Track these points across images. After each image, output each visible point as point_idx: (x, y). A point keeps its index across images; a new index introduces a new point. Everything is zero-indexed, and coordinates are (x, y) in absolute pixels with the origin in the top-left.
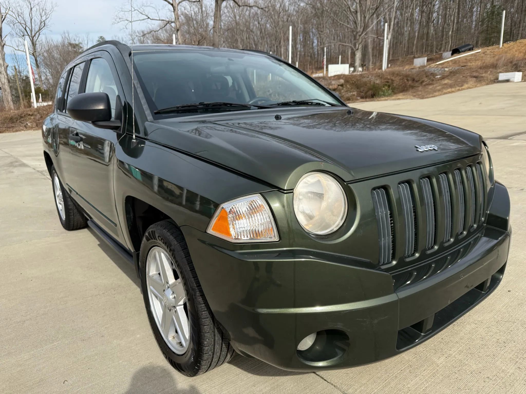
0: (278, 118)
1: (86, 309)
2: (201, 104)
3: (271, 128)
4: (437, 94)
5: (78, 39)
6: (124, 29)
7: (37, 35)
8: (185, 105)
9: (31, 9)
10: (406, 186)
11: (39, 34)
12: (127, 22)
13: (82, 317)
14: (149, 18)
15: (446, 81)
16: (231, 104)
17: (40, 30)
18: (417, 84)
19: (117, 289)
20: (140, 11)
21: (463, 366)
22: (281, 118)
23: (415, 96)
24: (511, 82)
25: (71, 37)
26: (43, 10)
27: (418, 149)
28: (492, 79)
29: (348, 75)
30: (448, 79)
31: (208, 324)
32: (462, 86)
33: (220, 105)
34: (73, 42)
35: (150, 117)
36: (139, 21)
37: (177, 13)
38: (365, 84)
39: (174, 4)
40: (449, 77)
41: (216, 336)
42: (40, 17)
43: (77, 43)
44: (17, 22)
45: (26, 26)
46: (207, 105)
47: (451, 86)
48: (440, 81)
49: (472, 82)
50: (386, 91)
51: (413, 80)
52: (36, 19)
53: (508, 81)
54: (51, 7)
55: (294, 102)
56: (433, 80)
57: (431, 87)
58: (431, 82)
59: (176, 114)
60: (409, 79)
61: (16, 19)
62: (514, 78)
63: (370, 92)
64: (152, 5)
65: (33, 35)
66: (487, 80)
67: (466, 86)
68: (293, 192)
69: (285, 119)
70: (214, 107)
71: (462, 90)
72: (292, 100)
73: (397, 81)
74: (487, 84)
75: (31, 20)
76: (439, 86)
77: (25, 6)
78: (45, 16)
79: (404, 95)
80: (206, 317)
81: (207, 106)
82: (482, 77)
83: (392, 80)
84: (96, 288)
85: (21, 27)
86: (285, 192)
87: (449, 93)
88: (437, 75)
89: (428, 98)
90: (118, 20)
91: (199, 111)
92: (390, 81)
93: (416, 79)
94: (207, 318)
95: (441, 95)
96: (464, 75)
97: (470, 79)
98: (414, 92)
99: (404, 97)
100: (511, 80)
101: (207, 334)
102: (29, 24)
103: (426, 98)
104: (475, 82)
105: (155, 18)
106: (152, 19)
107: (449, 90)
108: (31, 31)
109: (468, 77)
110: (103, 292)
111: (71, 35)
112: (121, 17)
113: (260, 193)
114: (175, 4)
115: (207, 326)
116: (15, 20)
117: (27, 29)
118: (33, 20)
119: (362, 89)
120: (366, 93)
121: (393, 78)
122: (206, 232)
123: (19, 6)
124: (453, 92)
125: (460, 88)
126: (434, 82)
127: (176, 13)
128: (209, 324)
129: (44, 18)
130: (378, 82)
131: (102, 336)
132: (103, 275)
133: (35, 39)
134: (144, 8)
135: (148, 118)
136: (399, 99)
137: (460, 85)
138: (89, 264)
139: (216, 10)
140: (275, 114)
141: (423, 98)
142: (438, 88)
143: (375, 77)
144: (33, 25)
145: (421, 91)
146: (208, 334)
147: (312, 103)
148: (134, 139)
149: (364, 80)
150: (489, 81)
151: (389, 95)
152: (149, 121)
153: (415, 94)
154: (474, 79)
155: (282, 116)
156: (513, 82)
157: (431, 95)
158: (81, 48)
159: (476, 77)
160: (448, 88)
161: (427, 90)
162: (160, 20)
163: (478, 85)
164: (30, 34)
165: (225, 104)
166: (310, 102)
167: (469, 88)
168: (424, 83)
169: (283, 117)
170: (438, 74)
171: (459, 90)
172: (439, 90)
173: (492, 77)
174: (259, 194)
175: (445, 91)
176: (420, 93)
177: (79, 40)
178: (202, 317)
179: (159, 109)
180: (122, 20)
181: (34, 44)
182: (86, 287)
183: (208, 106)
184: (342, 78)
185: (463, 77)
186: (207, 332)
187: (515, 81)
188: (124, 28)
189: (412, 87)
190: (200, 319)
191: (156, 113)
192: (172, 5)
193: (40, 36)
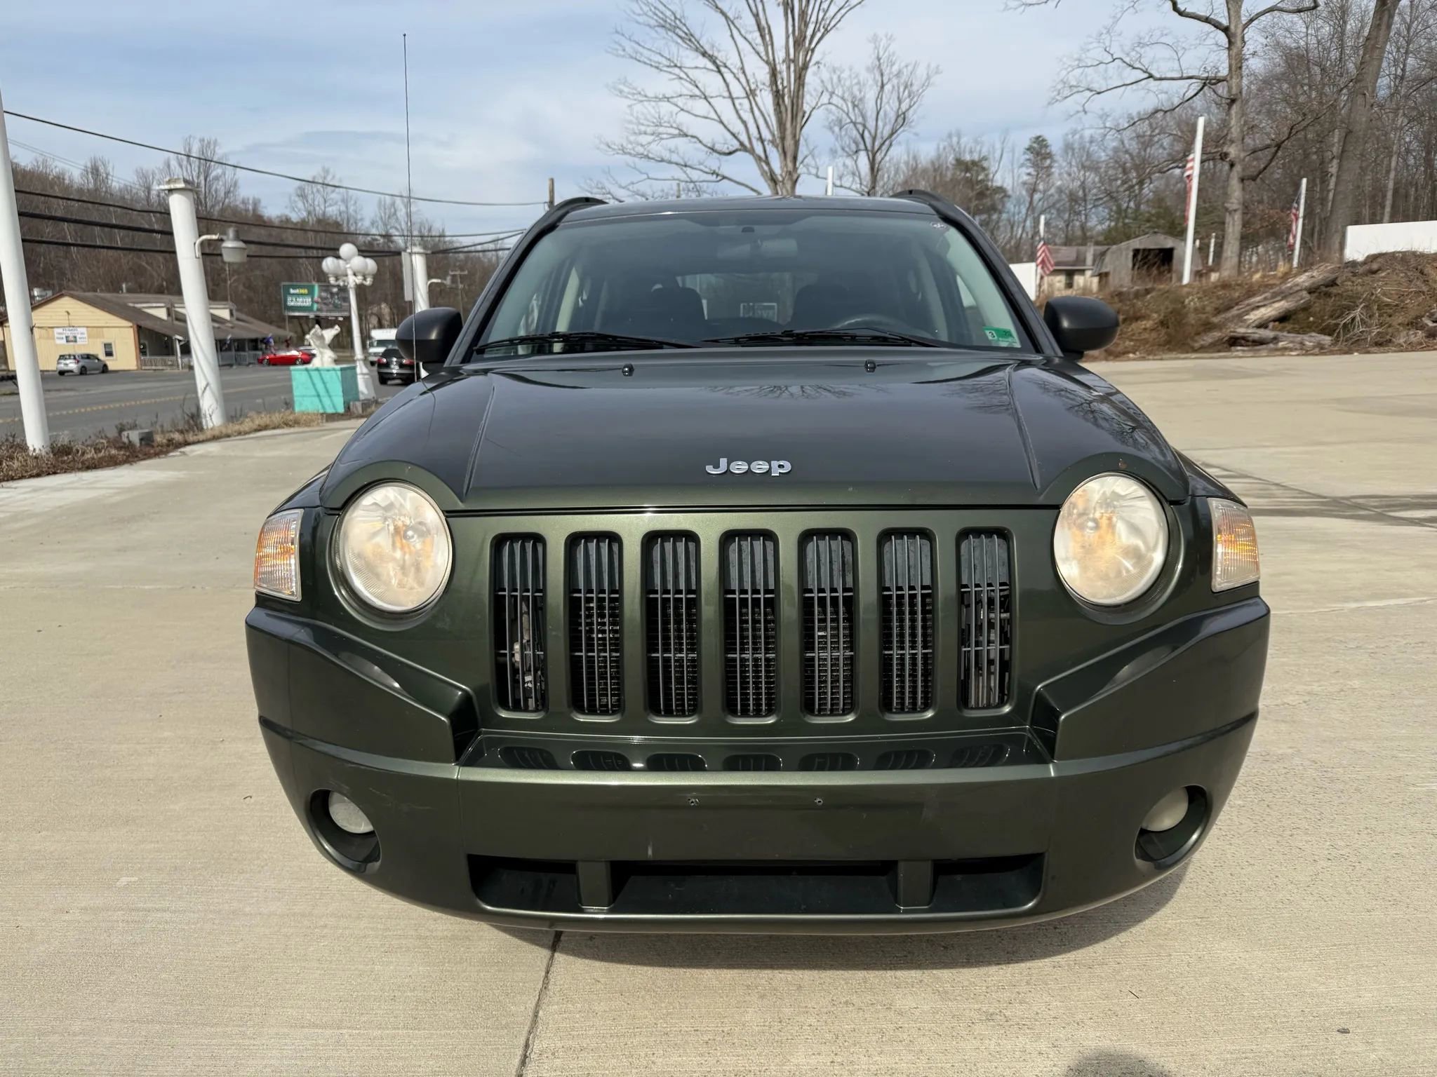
5: (978, 148)
6: (1079, 115)
7: (884, 148)
9: (882, 86)
11: (891, 145)
12: (1088, 94)
14: (1151, 76)
17: (892, 134)
20: (1127, 60)
25: (963, 146)
26: (906, 87)
34: (967, 158)
36: (1123, 88)
37: (1240, 53)
39: (1232, 27)
42: (897, 104)
43: (976, 157)
44: (848, 120)
45: (865, 126)
52: (890, 108)
54: (925, 76)
61: (847, 114)
64: (1163, 40)
65: (876, 148)
75: (878, 113)
77: (871, 82)
78: (908, 100)
85: (855, 132)
90: (1067, 92)
102: (871, 124)
105: (1169, 75)
106: (1161, 79)
108: (874, 139)
111: (963, 140)
112: (1074, 83)
114: (1236, 27)
116: (844, 116)
117: (866, 134)
118: (882, 113)
123: (858, 83)
127: (1234, 51)
129: (904, 106)
133: (879, 157)
134: (1142, 51)
139: (1376, 26)
144: (880, 124)
158: (984, 169)
162: (1181, 78)
164: (869, 147)
177: (980, 151)
180: (1075, 90)
181: (874, 169)
188: (1078, 112)
192: (1226, 30)
193: (892, 149)
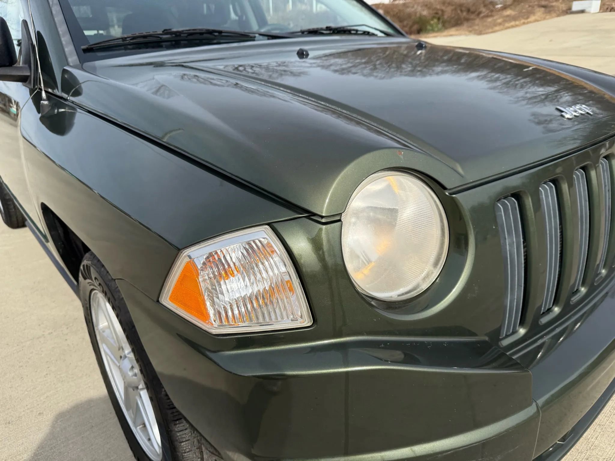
0: (302, 54)
1: (21, 364)
2: (166, 32)
3: (293, 74)
4: (497, 28)
8: (137, 34)
10: (551, 187)
13: (13, 378)
15: (509, 12)
16: (220, 32)
18: (472, 16)
19: (71, 325)
21: (593, 450)
22: (307, 55)
23: (470, 31)
24: (587, 13)
27: (563, 114)
28: (564, 9)
29: (387, 5)
30: (511, 9)
31: (187, 439)
32: (528, 18)
33: (201, 34)
35: (73, 59)
38: (409, 16)
40: (513, 7)
41: (204, 453)
46: (178, 34)
47: (514, 18)
48: (501, 12)
49: (540, 12)
50: (434, 25)
51: (468, 10)
53: (582, 12)
55: (328, 28)
56: (492, 11)
57: (490, 20)
58: (490, 14)
59: (123, 51)
60: (463, 9)
62: (590, 7)
63: (415, 27)
66: (559, 11)
67: (532, 18)
68: (340, 220)
69: (314, 58)
70: (190, 37)
71: (528, 23)
72: (324, 26)
73: (448, 11)
74: (558, 16)
76: (499, 18)
79: (457, 30)
80: (184, 428)
81: (177, 36)
82: (552, 6)
83: (443, 11)
84: (39, 325)
86: (323, 220)
87: (513, 27)
88: (497, 4)
89: (487, 33)
91: (164, 44)
92: (440, 12)
93: (472, 9)
94: (186, 429)
95: (502, 30)
96: (531, 4)
97: (538, 9)
98: (471, 27)
99: (457, 33)
100: (587, 10)
101: (188, 454)
103: (484, 34)
104: (543, 13)
107: (513, 23)
109: (536, 7)
110: (50, 331)
113: (268, 224)
115: (186, 442)
119: (405, 23)
120: (411, 27)
121: (444, 8)
122: (158, 301)
124: (517, 26)
125: (526, 21)
126: (494, 13)
128: (189, 438)
130: (425, 13)
131: (40, 414)
132: (54, 302)
135: (70, 60)
136: (451, 35)
137: (525, 17)
138: (35, 283)
140: (298, 48)
141: (480, 33)
142: (500, 21)
143: (422, 7)
145: (478, 25)
146: (190, 453)
147: (357, 31)
148: (44, 100)
149: (409, 10)
150: (561, 11)
151: (439, 30)
152: (71, 64)
153: (470, 29)
154: (543, 9)
155: (310, 52)
156: (589, 13)
157: (490, 30)
159: (544, 6)
160: (510, 21)
161: (485, 24)
163: (547, 17)
165: (211, 32)
166: (354, 30)
167: (536, 21)
168: (482, 15)
169: (311, 54)
170: (499, 2)
171: (524, 23)
172: (500, 24)
173: (563, 7)
174: (267, 226)
175: (507, 25)
176: (477, 28)
178: (176, 429)
179: (92, 43)
182: (26, 324)
183: (180, 36)
184: (381, 8)
185: (530, 6)
186: (188, 450)
187: (592, 12)
189: (467, 20)
190: (173, 432)
191: (85, 51)
